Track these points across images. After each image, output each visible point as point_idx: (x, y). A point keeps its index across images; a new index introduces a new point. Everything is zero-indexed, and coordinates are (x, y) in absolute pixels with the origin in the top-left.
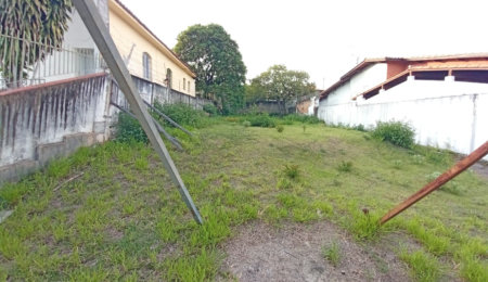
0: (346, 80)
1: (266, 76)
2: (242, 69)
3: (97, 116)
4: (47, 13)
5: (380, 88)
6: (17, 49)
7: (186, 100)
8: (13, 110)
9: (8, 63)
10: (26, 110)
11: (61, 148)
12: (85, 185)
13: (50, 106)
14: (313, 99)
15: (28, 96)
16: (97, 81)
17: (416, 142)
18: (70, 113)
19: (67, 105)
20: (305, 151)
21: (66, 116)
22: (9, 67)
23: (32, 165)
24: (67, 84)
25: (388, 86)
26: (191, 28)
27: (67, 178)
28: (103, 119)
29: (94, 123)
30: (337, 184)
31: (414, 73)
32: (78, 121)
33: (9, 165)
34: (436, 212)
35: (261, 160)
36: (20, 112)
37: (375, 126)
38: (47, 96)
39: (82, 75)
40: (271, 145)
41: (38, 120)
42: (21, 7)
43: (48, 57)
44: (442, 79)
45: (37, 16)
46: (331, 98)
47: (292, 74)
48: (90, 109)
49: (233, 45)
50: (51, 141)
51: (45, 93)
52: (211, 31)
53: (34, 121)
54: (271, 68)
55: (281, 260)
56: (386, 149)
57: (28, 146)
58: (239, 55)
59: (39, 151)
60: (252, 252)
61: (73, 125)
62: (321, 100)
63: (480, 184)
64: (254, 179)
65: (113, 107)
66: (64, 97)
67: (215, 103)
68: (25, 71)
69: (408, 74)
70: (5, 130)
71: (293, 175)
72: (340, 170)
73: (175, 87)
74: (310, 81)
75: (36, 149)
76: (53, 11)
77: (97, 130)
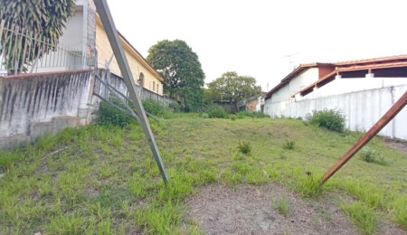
0: (286, 82)
1: (220, 81)
2: (201, 75)
3: (81, 104)
4: (47, 21)
5: (314, 86)
6: (20, 48)
7: (154, 97)
8: (13, 92)
9: (11, 58)
10: (24, 92)
11: (50, 127)
12: (68, 156)
13: (44, 91)
14: (259, 98)
15: (26, 82)
16: (84, 75)
17: (347, 126)
18: (59, 99)
19: (57, 92)
20: (255, 133)
21: (56, 101)
22: (12, 62)
23: (24, 139)
24: (59, 75)
25: (320, 84)
26: (160, 43)
27: (52, 151)
28: (87, 107)
29: (79, 109)
30: (282, 158)
31: (340, 73)
32: (66, 106)
33: (5, 137)
34: (369, 178)
35: (218, 140)
36: (19, 93)
37: (312, 114)
38: (42, 83)
39: (72, 69)
40: (226, 129)
41: (33, 101)
42: (25, 14)
43: (45, 55)
44: (364, 76)
45: (38, 22)
46: (274, 98)
47: (241, 79)
48: (77, 97)
49: (194, 56)
50: (42, 121)
51: (40, 80)
52: (177, 45)
53: (30, 102)
54: (225, 75)
55: (237, 212)
56: (322, 132)
57: (23, 123)
58: (199, 64)
59: (32, 128)
60: (212, 207)
61: (61, 109)
62: (266, 99)
63: (403, 158)
64: (212, 152)
65: (95, 97)
66: (56, 85)
67: (179, 102)
68: (25, 65)
69: (336, 74)
70: (5, 107)
71: (245, 151)
72: (285, 148)
73: (146, 87)
74: (257, 85)
75: (29, 126)
76: (51, 20)
77: (81, 115)
